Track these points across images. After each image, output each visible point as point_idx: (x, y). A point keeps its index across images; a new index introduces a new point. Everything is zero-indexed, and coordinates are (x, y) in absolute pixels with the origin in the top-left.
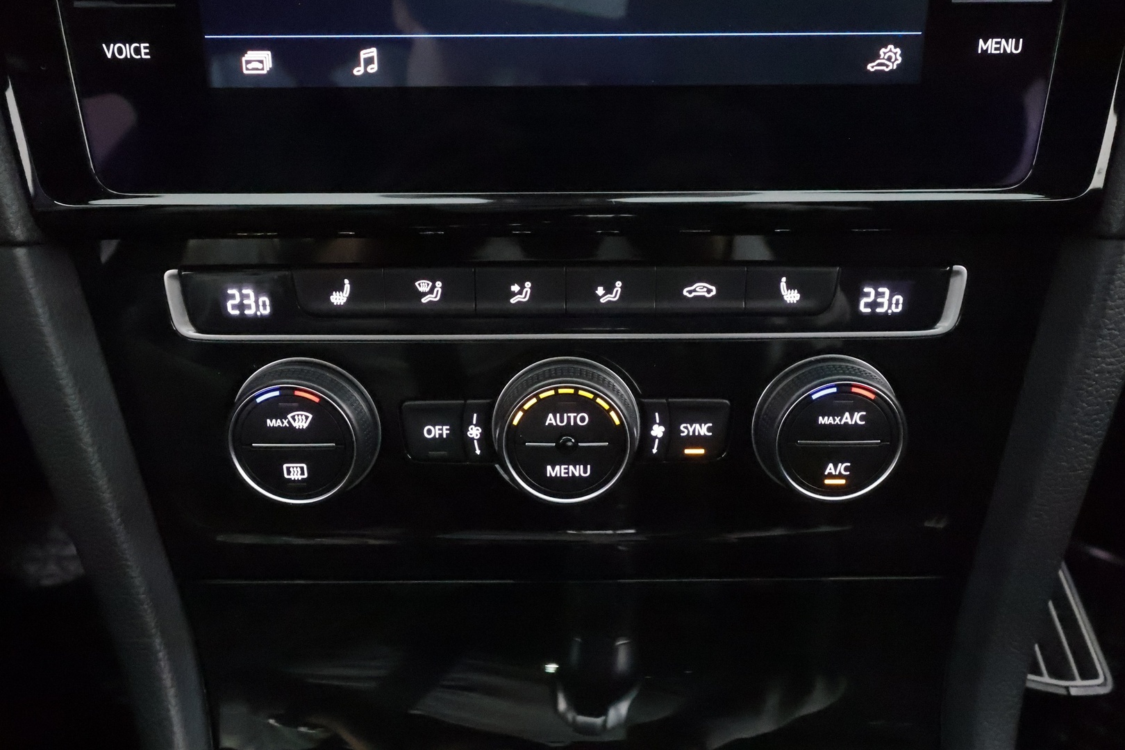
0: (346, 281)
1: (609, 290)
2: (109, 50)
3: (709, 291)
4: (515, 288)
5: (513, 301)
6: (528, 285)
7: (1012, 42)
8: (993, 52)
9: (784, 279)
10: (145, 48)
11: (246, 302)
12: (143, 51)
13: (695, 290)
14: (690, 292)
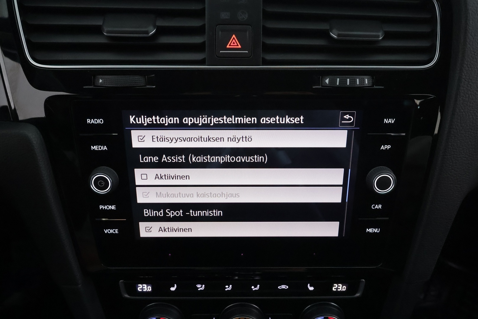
0: (175, 285)
1: (255, 287)
2: (106, 231)
3: (286, 287)
4: (227, 287)
5: (226, 290)
6: (231, 286)
7: (377, 229)
8: (371, 232)
9: (309, 284)
10: (117, 230)
11: (144, 288)
12: (116, 231)
13: (282, 287)
14: (280, 287)
